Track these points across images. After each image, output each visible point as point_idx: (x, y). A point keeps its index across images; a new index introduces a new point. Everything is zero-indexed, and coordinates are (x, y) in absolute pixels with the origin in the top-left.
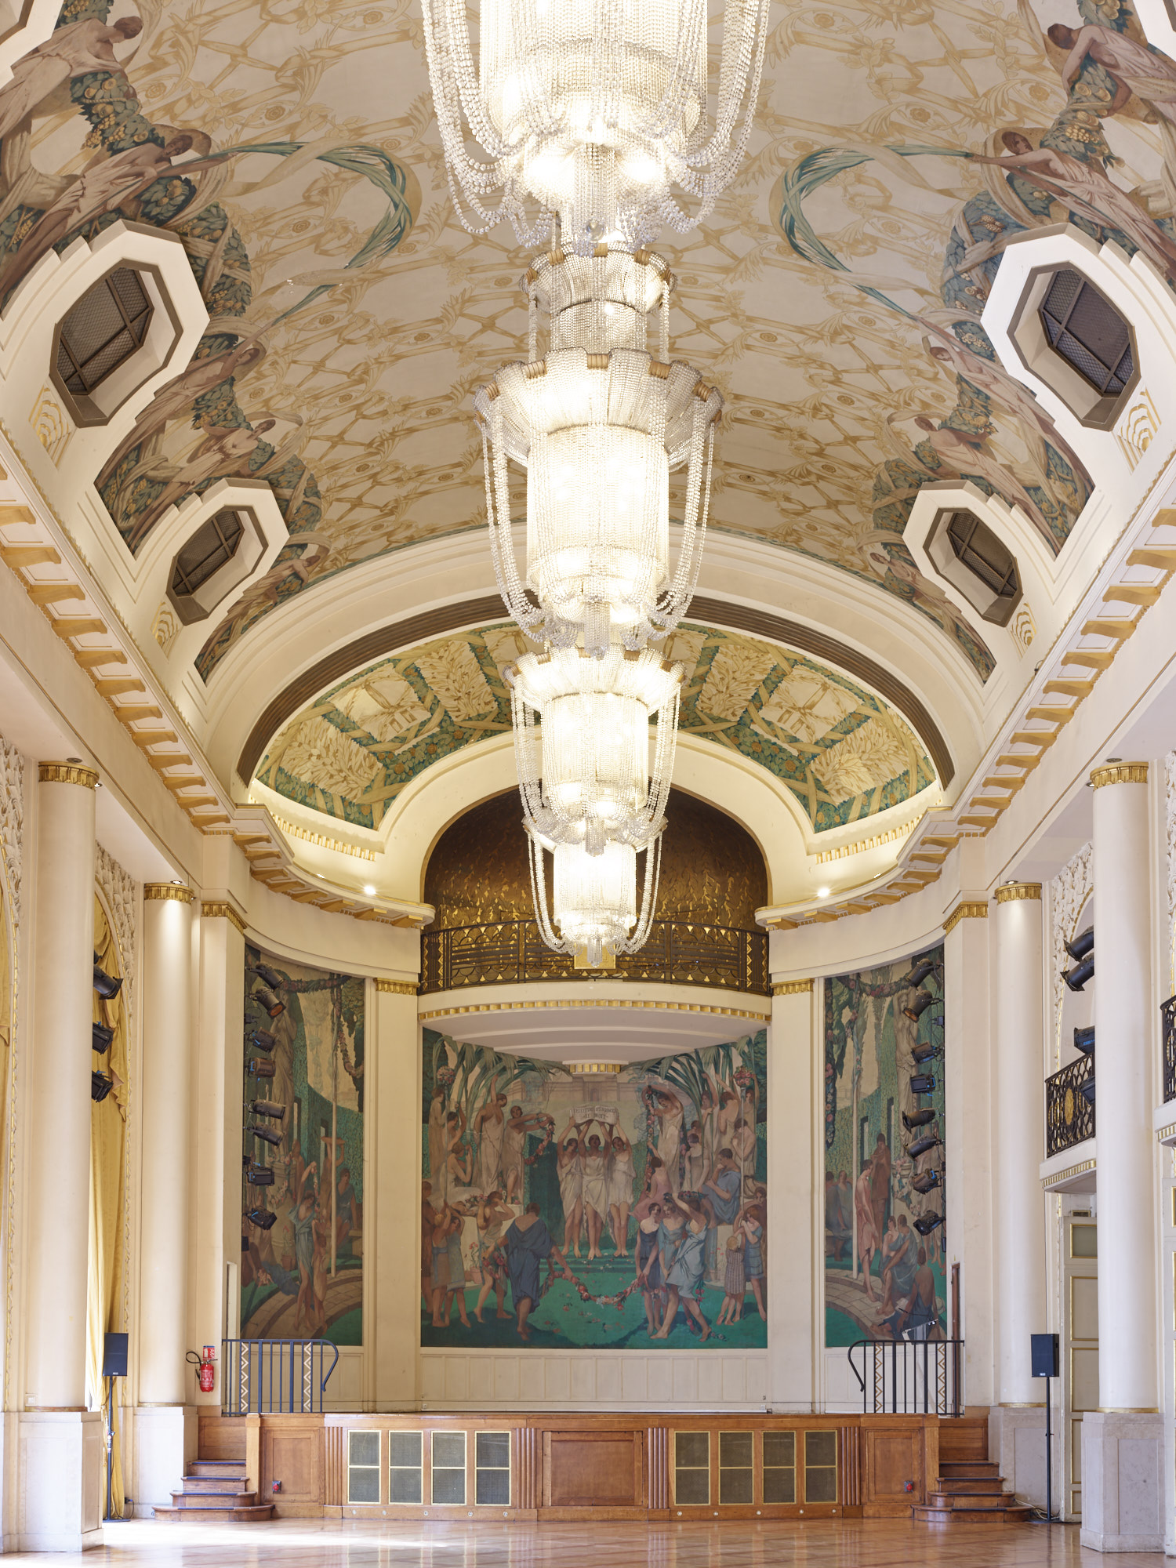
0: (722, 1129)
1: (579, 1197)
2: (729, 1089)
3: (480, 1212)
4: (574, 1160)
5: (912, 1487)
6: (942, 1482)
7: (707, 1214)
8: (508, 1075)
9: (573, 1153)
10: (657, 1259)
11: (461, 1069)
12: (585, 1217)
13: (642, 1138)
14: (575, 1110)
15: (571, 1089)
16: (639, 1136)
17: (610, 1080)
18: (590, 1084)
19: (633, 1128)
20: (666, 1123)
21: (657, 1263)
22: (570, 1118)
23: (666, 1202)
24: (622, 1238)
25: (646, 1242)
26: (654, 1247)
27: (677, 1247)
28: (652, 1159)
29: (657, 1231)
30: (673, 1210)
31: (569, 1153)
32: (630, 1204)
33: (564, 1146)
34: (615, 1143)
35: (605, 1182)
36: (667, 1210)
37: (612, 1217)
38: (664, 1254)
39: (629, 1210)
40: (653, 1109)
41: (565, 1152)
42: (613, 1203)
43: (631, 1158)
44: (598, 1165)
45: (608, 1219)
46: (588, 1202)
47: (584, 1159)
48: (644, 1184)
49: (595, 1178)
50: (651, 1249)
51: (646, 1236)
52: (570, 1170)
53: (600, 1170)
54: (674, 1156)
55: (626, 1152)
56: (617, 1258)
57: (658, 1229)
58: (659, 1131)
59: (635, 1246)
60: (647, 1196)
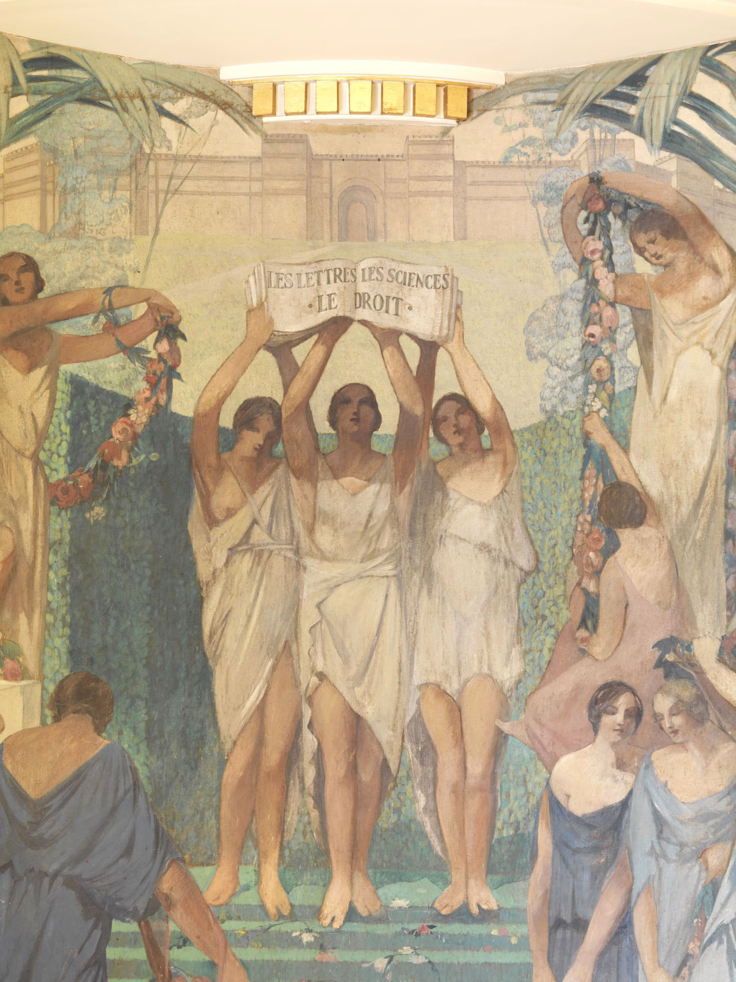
1: (284, 652)
9: (262, 464)
10: (624, 926)
13: (563, 400)
14: (274, 276)
15: (257, 187)
16: (547, 393)
17: (423, 150)
18: (338, 165)
19: (522, 357)
20: (668, 332)
21: (626, 942)
22: (249, 311)
23: (667, 676)
24: (470, 834)
25: (576, 851)
26: (611, 874)
27: (712, 875)
28: (604, 492)
29: (625, 805)
30: (696, 711)
31: (243, 459)
32: (507, 685)
33: (222, 431)
34: (445, 419)
35: (400, 587)
36: (672, 714)
37: (429, 738)
38: (658, 903)
39: (504, 713)
40: (611, 276)
41: (226, 456)
42: (432, 679)
43: (514, 487)
44: (370, 515)
45: (408, 745)
46: (322, 676)
47: (307, 487)
48: (568, 598)
49: (354, 568)
50: (601, 883)
51: (575, 826)
52: (248, 534)
53: (379, 535)
54: (701, 478)
55: (491, 458)
56: (447, 919)
57: (631, 793)
58: (636, 370)
59: (526, 870)
60: (584, 653)
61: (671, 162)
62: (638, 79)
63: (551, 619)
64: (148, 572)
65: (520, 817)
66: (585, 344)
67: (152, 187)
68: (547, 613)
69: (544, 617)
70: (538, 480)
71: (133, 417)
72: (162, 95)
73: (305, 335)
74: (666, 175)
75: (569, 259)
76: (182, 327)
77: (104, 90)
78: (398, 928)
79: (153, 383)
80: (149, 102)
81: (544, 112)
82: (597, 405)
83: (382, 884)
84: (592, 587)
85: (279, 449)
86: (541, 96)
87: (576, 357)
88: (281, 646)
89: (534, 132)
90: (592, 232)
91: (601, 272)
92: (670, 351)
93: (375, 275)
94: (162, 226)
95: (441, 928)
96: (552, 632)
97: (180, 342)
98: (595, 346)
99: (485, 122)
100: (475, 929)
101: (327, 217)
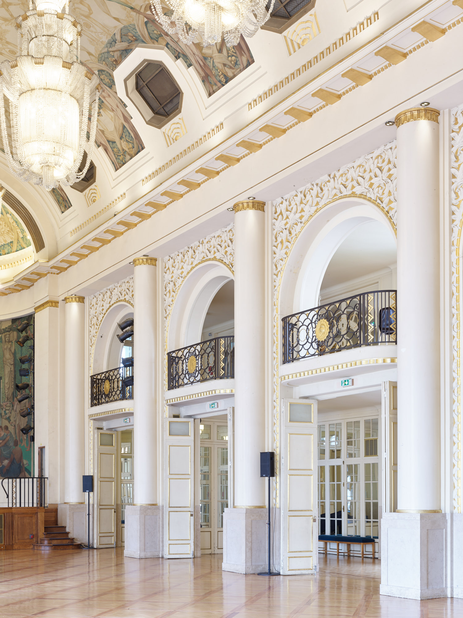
5: (33, 537)
6: (46, 534)
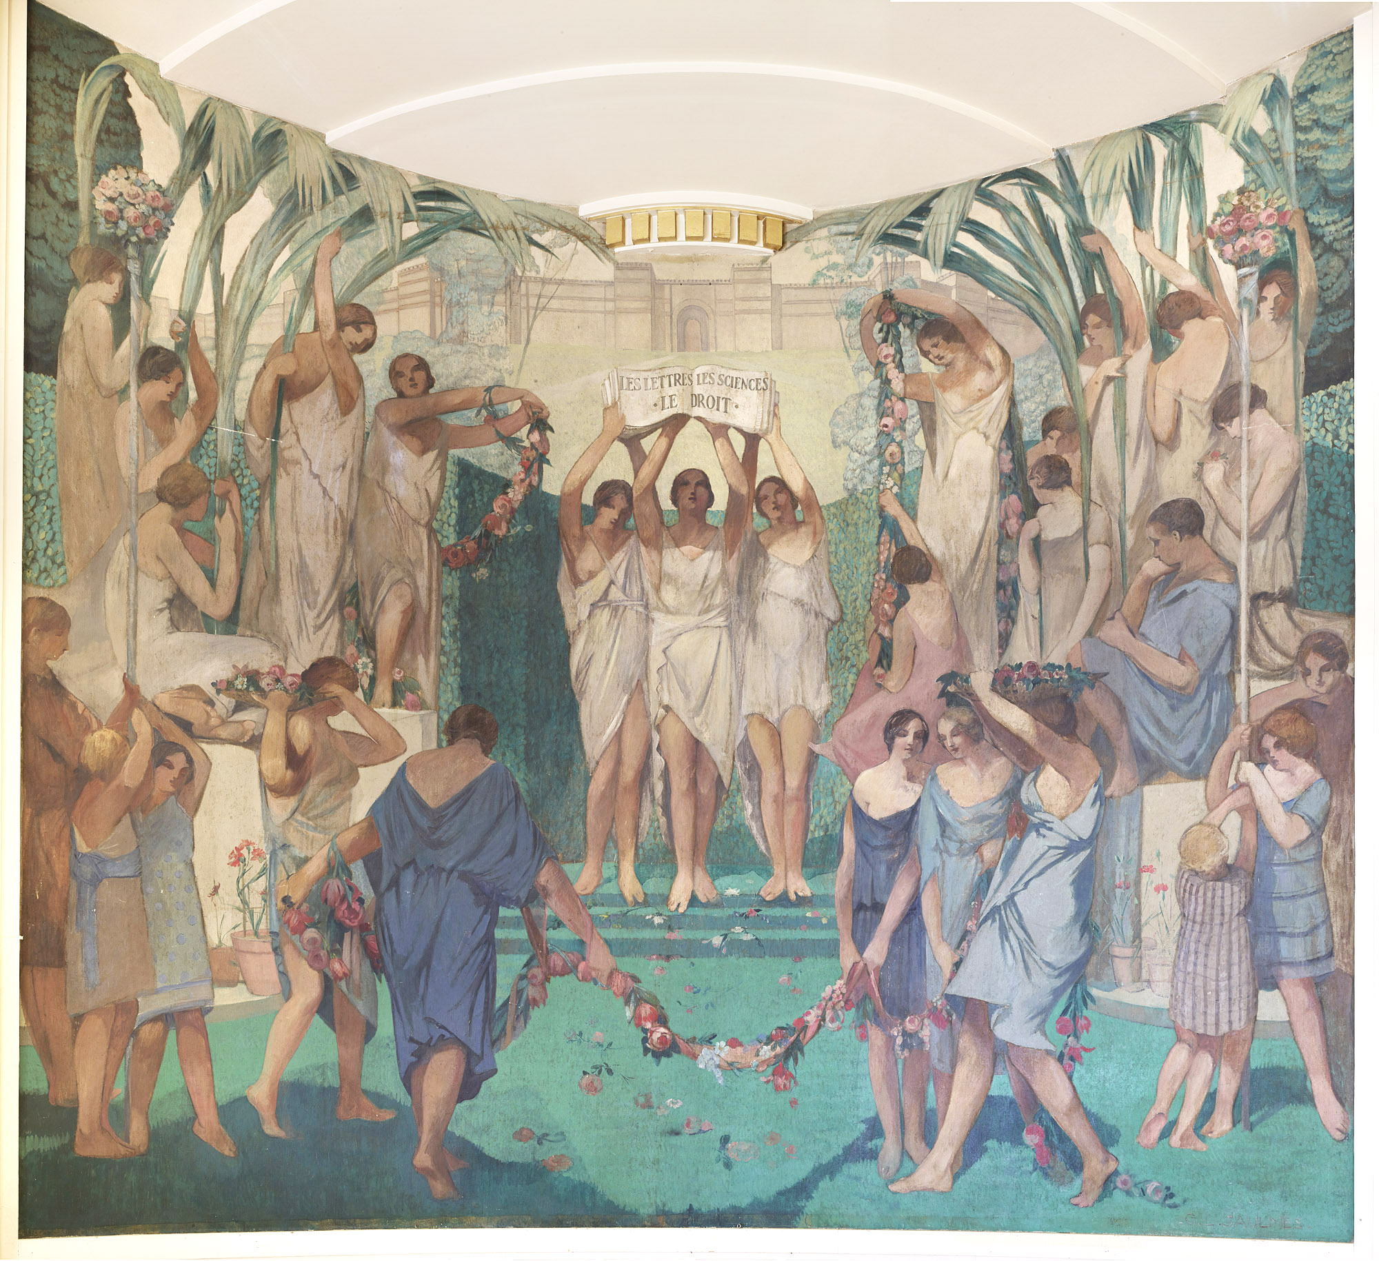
0: (1163, 430)
1: (637, 689)
2: (1189, 281)
3: (273, 730)
4: (620, 556)
7: (1102, 746)
8: (378, 239)
9: (617, 535)
10: (913, 909)
11: (194, 194)
12: (658, 761)
13: (862, 480)
14: (625, 381)
15: (610, 306)
16: (849, 475)
17: (747, 276)
18: (676, 288)
19: (829, 445)
20: (948, 419)
21: (915, 922)
22: (605, 409)
23: (948, 704)
24: (788, 835)
25: (875, 848)
26: (903, 866)
27: (986, 866)
28: (896, 554)
29: (914, 810)
30: (973, 732)
31: (602, 530)
32: (818, 714)
33: (584, 507)
34: (766, 497)
35: (730, 636)
36: (953, 735)
37: (754, 758)
38: (941, 889)
39: (816, 737)
40: (901, 376)
41: (587, 528)
42: (757, 710)
43: (822, 552)
44: (706, 577)
45: (738, 764)
46: (667, 708)
47: (654, 554)
48: (867, 642)
49: (693, 620)
50: (895, 873)
51: (874, 829)
52: (607, 592)
53: (713, 592)
54: (977, 540)
55: (803, 529)
56: (770, 904)
57: (919, 800)
58: (922, 453)
59: (835, 863)
60: (880, 687)
61: (950, 278)
62: (923, 210)
63: (854, 660)
64: (525, 623)
65: (829, 821)
66: (880, 433)
67: (524, 304)
68: (850, 654)
69: (847, 659)
70: (842, 546)
71: (511, 495)
72: (531, 228)
73: (651, 429)
74: (946, 289)
75: (866, 363)
76: (550, 421)
77: (483, 221)
78: (731, 912)
79: (527, 469)
80: (520, 233)
81: (845, 242)
82: (890, 483)
83: (718, 876)
84: (886, 633)
85: (631, 523)
86: (843, 228)
87: (873, 444)
88: (634, 684)
89: (837, 258)
90: (885, 340)
91: (893, 373)
92: (951, 436)
93: (708, 379)
94: (532, 337)
95: (765, 911)
96: (854, 670)
97: (548, 433)
98: (888, 435)
99: (796, 252)
100: (793, 912)
101: (668, 332)
